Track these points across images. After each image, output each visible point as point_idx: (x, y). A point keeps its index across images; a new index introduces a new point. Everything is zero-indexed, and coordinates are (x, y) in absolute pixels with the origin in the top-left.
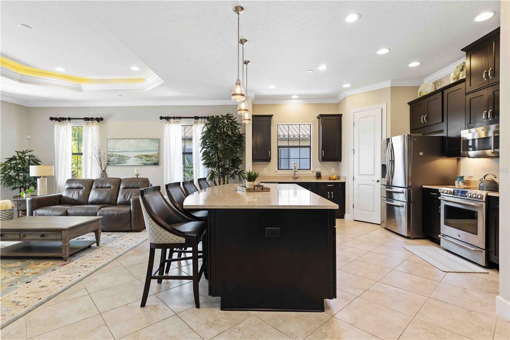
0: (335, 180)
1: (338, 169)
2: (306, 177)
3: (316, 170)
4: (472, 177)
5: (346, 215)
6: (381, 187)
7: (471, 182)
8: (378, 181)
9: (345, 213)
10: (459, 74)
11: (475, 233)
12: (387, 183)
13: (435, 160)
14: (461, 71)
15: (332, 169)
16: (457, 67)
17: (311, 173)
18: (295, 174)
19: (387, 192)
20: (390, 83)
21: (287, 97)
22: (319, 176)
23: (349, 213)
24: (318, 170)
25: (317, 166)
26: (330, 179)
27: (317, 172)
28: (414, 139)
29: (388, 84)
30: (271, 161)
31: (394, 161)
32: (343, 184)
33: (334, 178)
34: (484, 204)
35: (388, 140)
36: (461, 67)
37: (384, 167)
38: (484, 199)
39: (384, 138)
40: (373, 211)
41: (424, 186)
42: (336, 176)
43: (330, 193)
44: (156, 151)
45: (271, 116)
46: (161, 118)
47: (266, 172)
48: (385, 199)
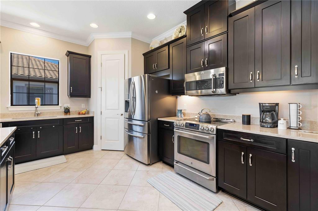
0: (84, 114)
2: (53, 113)
3: (64, 106)
4: (186, 110)
5: (95, 146)
6: (124, 120)
7: (185, 114)
8: (122, 115)
9: (93, 145)
10: (179, 35)
11: (208, 162)
12: (129, 116)
13: (164, 98)
14: (180, 33)
15: (82, 105)
16: (177, 30)
17: (59, 108)
20: (131, 34)
22: (67, 111)
23: (97, 144)
25: (66, 101)
26: (79, 114)
27: (64, 108)
28: (152, 79)
29: (129, 35)
31: (135, 98)
32: (92, 118)
33: (84, 113)
34: (215, 136)
35: (130, 80)
36: (180, 30)
37: (127, 103)
38: (215, 133)
39: (127, 78)
40: (118, 141)
41: (159, 119)
42: (85, 111)
43: (78, 128)
48: (127, 130)
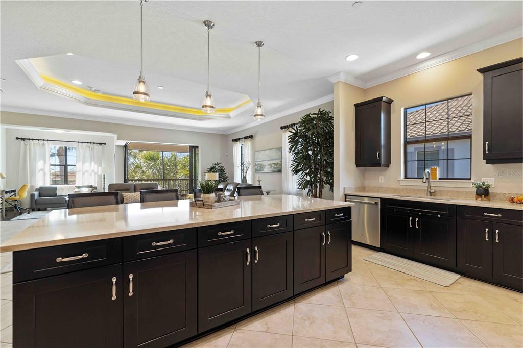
21: (410, 63)
26: (512, 200)
44: (279, 159)
45: (381, 99)
46: (282, 128)
47: (383, 182)
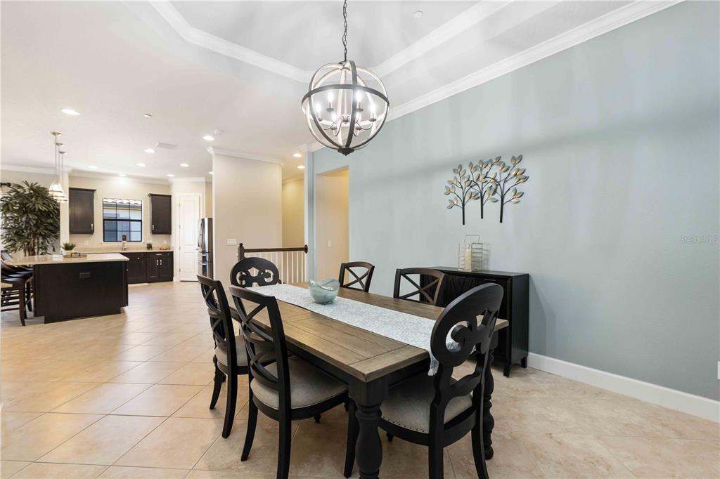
1: (169, 240)
2: (137, 248)
8: (197, 250)
9: (173, 277)
15: (164, 241)
17: (142, 244)
18: (124, 246)
19: (203, 257)
20: (204, 179)
22: (149, 246)
23: (176, 277)
24: (148, 242)
25: (148, 238)
26: (160, 249)
30: (94, 233)
33: (164, 248)
42: (166, 246)
43: (159, 261)
45: (94, 191)
47: (88, 244)
